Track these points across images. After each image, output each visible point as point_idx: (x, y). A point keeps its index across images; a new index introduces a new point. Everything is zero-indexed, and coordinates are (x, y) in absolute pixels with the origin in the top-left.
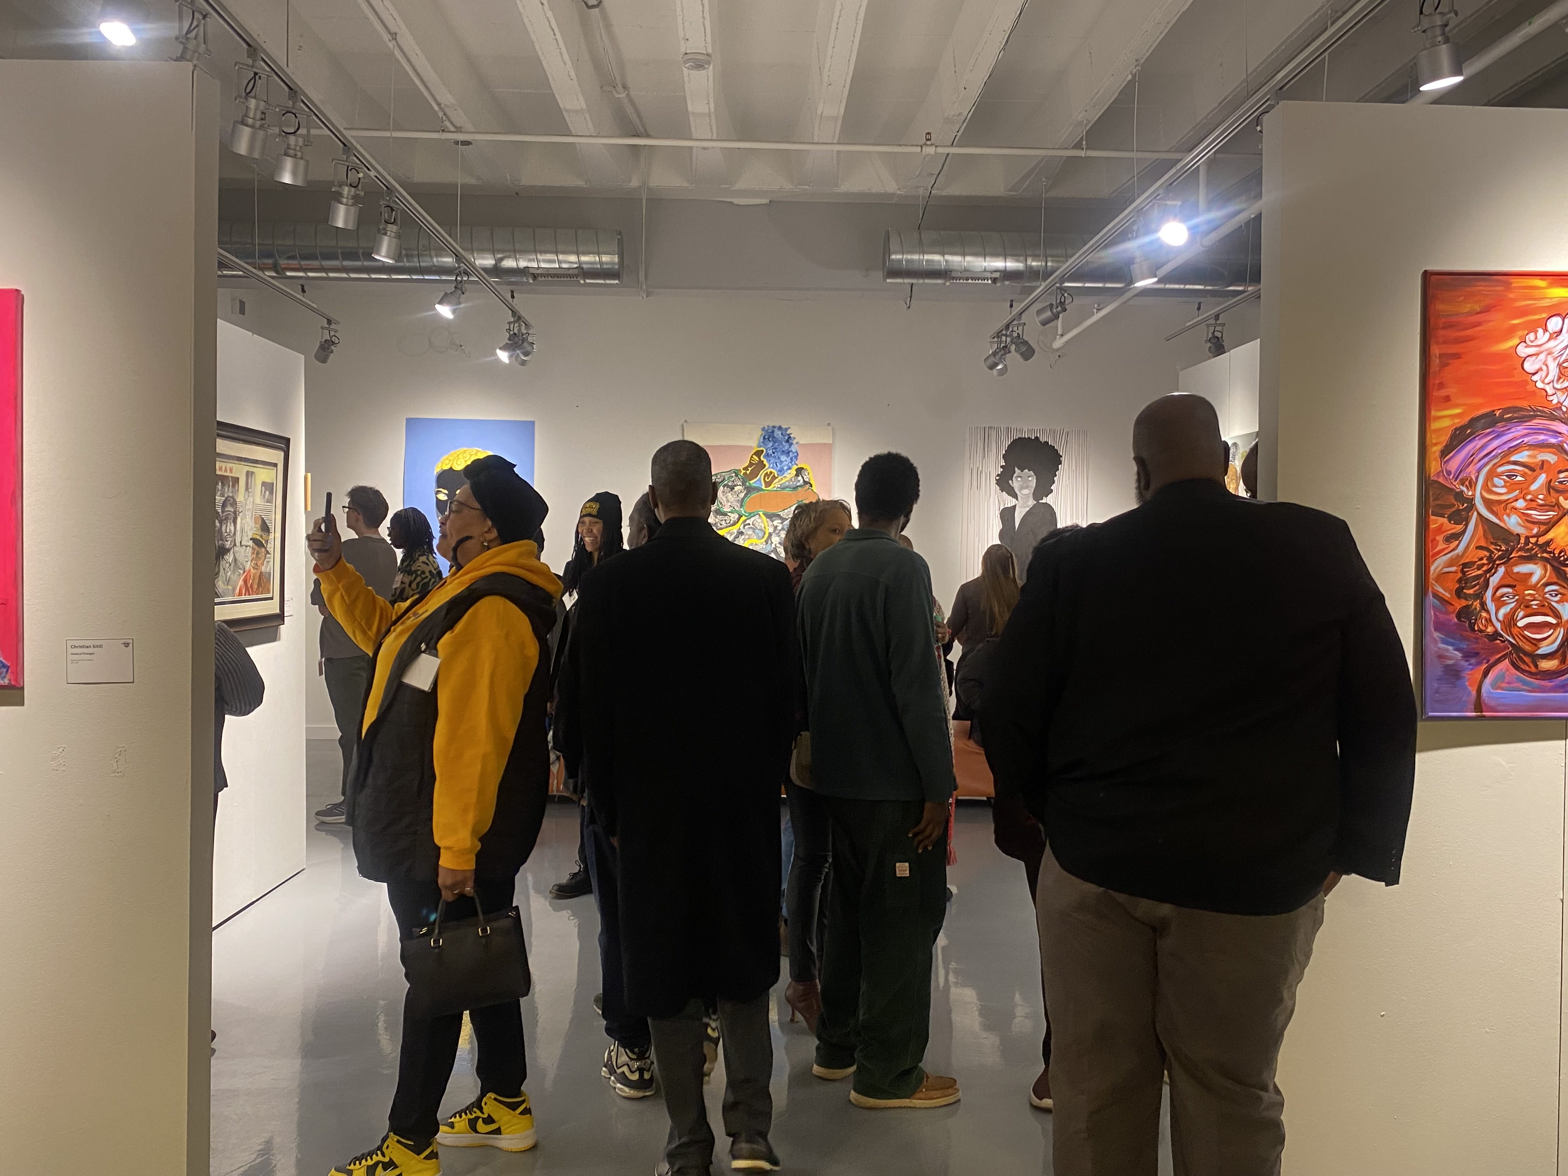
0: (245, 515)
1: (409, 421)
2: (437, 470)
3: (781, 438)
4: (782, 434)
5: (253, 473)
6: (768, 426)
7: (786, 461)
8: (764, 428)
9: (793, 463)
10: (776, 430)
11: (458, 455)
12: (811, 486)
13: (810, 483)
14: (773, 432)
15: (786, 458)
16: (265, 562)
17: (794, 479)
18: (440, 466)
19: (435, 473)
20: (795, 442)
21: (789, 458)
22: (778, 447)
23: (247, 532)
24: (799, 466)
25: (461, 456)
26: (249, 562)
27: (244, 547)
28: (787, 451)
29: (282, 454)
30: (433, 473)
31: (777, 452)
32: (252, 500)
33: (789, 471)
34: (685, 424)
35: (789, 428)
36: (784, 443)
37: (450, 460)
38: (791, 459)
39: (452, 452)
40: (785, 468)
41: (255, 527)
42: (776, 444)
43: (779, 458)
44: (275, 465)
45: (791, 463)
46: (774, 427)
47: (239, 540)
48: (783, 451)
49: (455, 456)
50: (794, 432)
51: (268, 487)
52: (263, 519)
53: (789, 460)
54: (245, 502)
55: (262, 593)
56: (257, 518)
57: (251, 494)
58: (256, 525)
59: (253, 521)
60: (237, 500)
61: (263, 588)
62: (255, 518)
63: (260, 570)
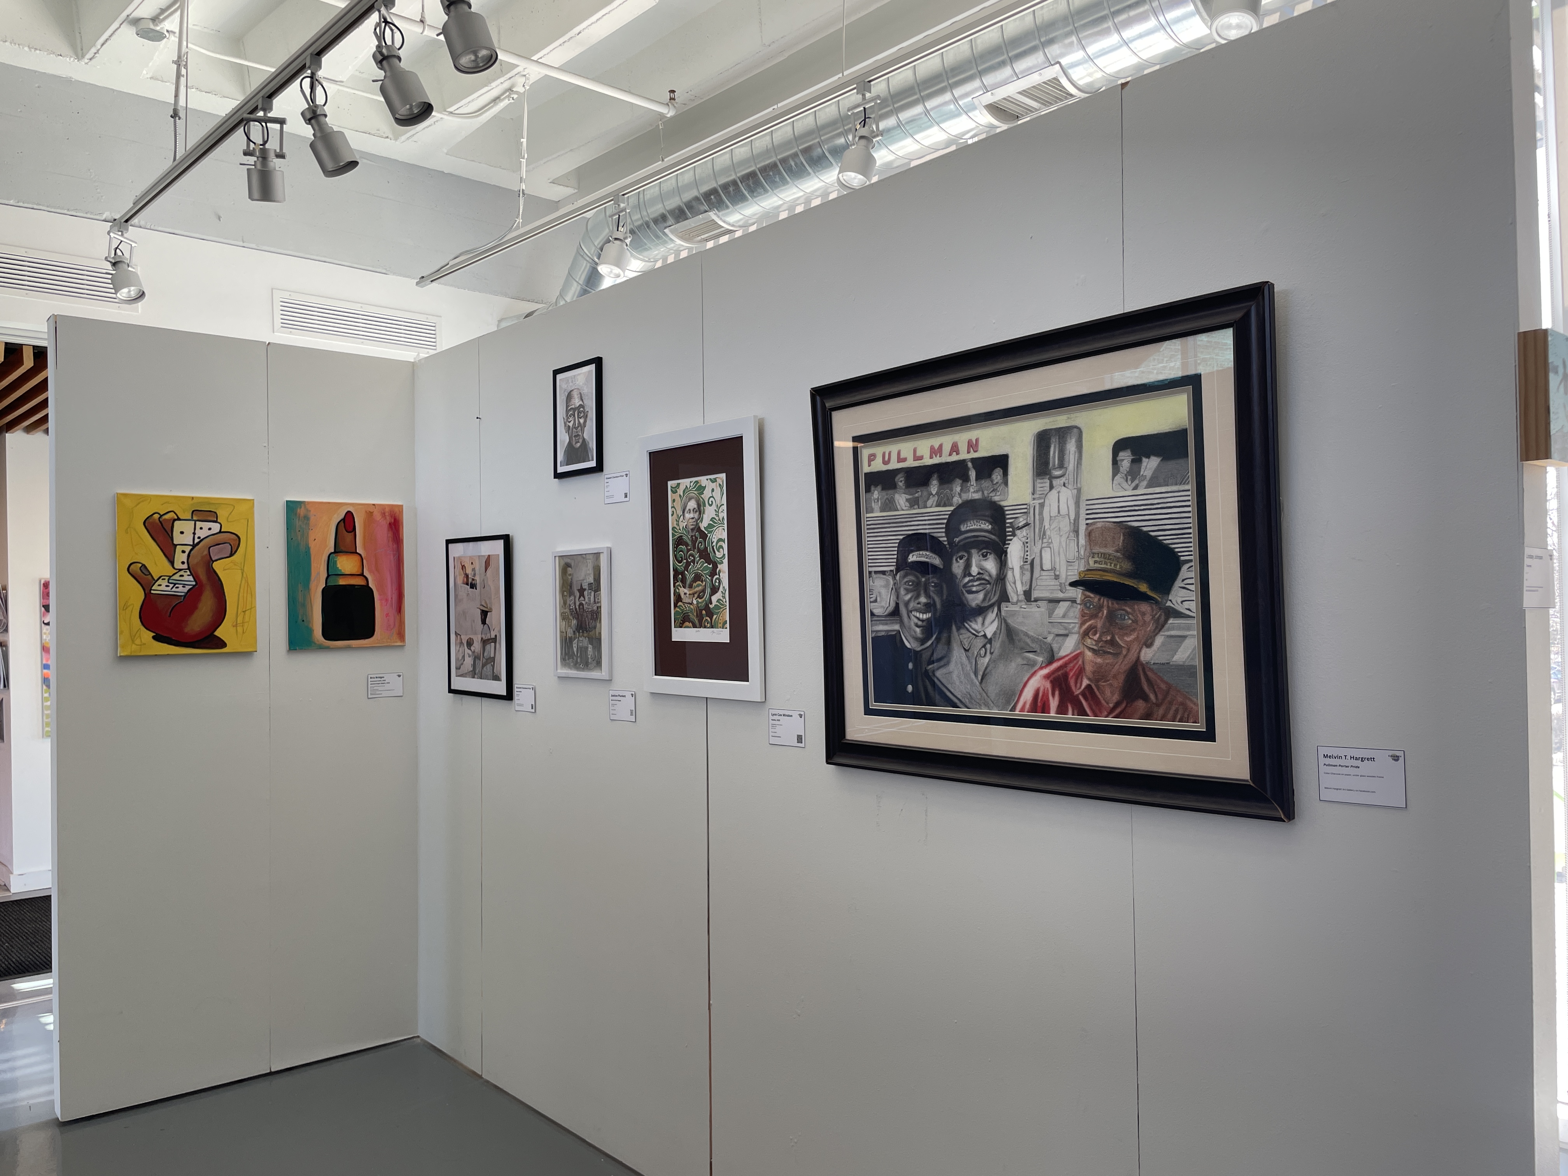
0: (1043, 533)
16: (1159, 639)
27: (1042, 603)
32: (1067, 493)
52: (1136, 533)
54: (1037, 502)
55: (1148, 716)
56: (1104, 529)
57: (1063, 480)
58: (1097, 550)
59: (1082, 541)
60: (1003, 503)
61: (1158, 705)
62: (1089, 534)
63: (1132, 657)
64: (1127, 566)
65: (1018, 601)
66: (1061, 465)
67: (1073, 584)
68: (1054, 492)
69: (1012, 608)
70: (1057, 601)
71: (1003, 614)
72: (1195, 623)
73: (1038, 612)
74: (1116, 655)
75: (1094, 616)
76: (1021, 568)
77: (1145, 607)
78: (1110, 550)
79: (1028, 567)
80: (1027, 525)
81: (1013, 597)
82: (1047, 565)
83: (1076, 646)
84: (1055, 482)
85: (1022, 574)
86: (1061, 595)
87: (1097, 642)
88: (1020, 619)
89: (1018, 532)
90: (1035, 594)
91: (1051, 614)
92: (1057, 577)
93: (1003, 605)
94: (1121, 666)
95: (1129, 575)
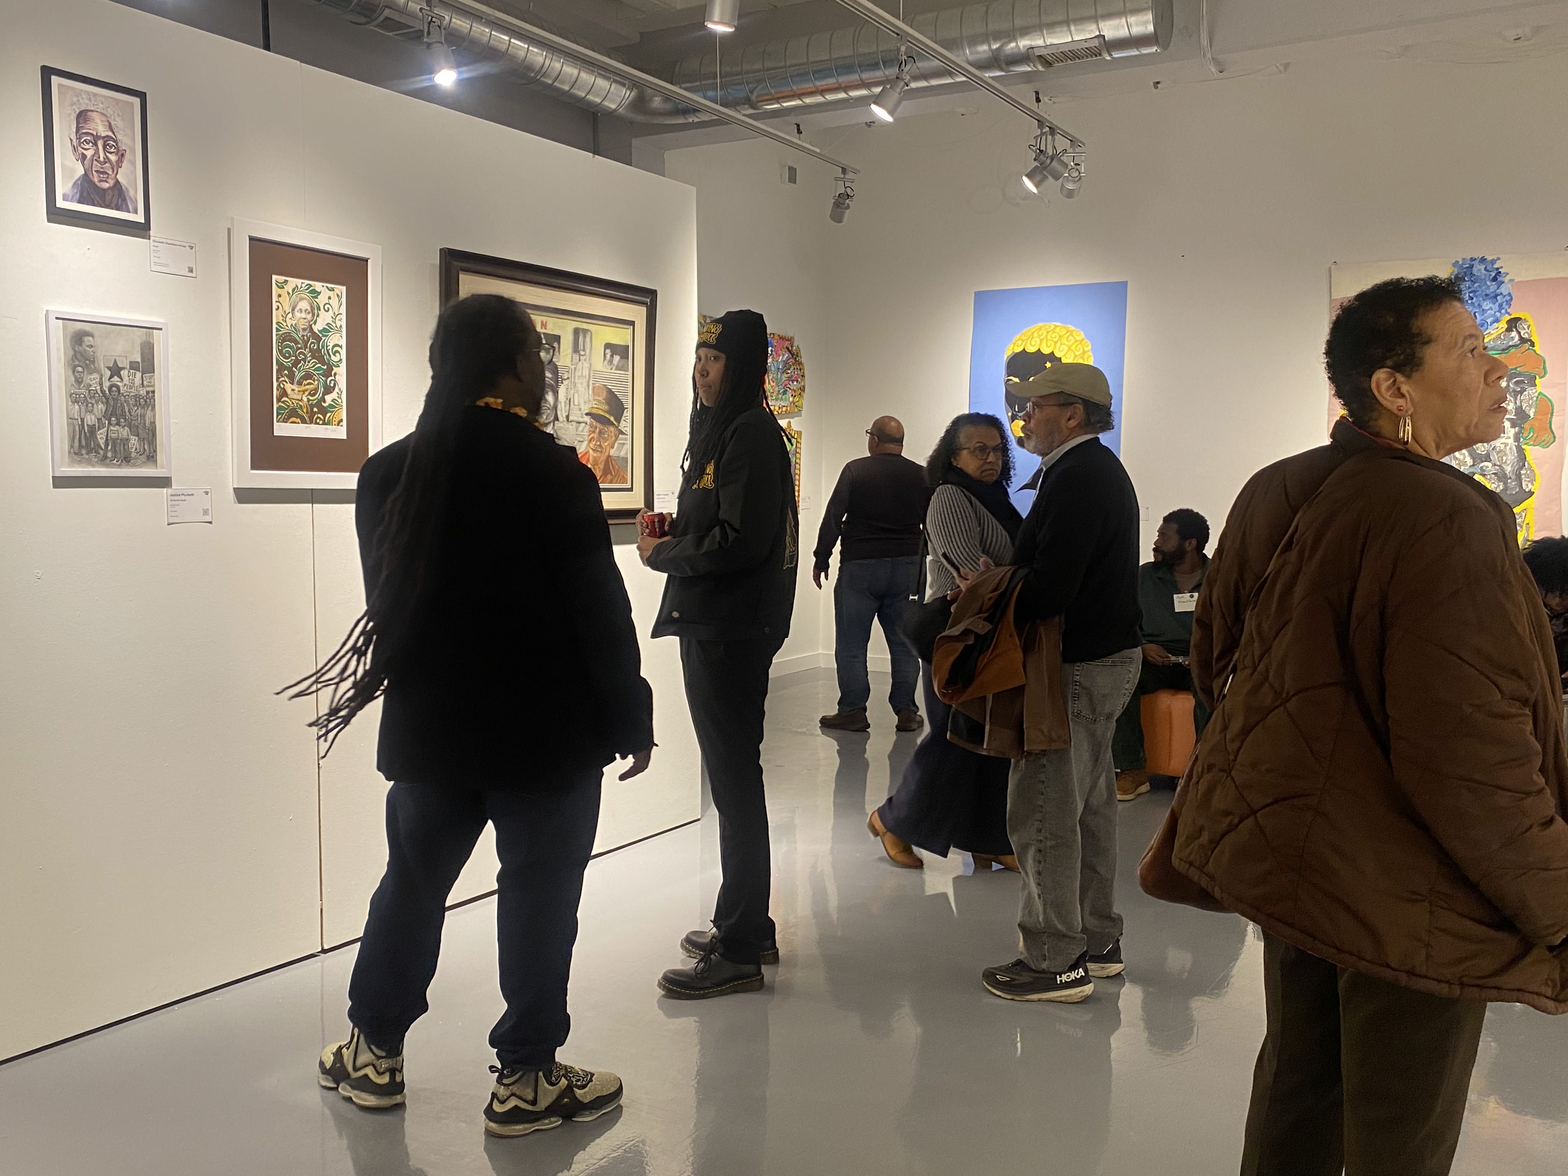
0: (575, 384)
1: (978, 294)
2: (1008, 353)
3: (1485, 275)
4: (1486, 269)
5: (585, 331)
6: (1463, 259)
7: (1491, 309)
8: (1457, 262)
9: (1503, 311)
10: (1476, 263)
11: (1033, 333)
12: (1533, 345)
13: (1530, 340)
14: (1472, 266)
15: (1491, 305)
16: (616, 445)
17: (1504, 335)
18: (1011, 348)
19: (1005, 358)
20: (1506, 279)
21: (1497, 304)
22: (1478, 289)
23: (579, 405)
24: (1512, 317)
25: (1036, 334)
26: (586, 443)
27: (574, 423)
28: (1493, 295)
29: (643, 310)
30: (1003, 357)
31: (1477, 297)
32: (586, 365)
33: (1496, 325)
34: (1333, 267)
35: (1499, 259)
36: (1488, 283)
37: (1023, 341)
38: (1501, 305)
39: (1025, 330)
40: (1489, 321)
41: (594, 400)
42: (1476, 285)
43: (1480, 306)
44: (632, 323)
45: (1500, 311)
46: (1472, 259)
47: (565, 415)
48: (1487, 295)
49: (1029, 334)
50: (1504, 265)
51: (621, 351)
52: (610, 392)
53: (1496, 307)
54: (573, 367)
55: (611, 482)
56: (599, 388)
57: (584, 357)
58: (596, 398)
59: (591, 392)
60: (557, 364)
61: (615, 477)
62: (594, 388)
63: (607, 454)
64: (606, 407)
65: (563, 421)
66: (584, 350)
67: (587, 414)
68: (580, 363)
69: (561, 425)
70: (580, 423)
71: (556, 428)
72: (629, 437)
73: (572, 427)
74: (601, 452)
75: (594, 432)
76: (565, 402)
77: (612, 429)
78: (601, 399)
79: (568, 402)
80: (568, 378)
81: (561, 419)
82: (576, 403)
83: (586, 448)
84: (581, 358)
85: (565, 406)
86: (581, 420)
87: (595, 445)
88: (563, 432)
89: (564, 381)
90: (571, 418)
91: (577, 428)
92: (580, 410)
93: (556, 422)
94: (603, 458)
95: (608, 412)
